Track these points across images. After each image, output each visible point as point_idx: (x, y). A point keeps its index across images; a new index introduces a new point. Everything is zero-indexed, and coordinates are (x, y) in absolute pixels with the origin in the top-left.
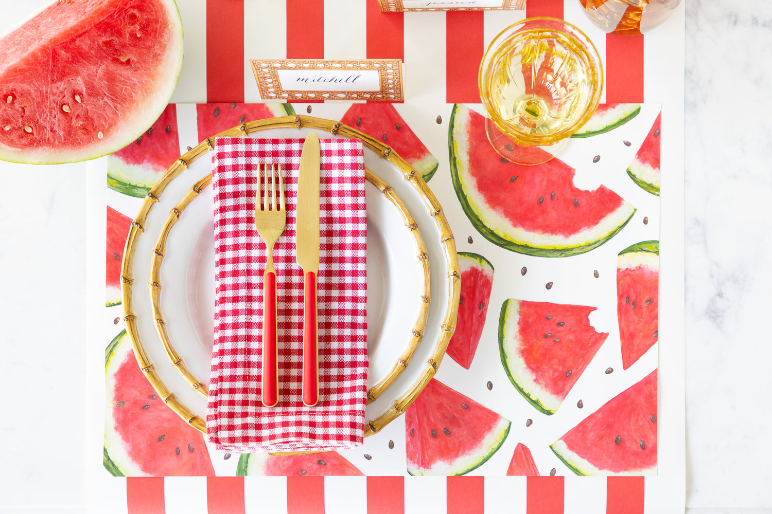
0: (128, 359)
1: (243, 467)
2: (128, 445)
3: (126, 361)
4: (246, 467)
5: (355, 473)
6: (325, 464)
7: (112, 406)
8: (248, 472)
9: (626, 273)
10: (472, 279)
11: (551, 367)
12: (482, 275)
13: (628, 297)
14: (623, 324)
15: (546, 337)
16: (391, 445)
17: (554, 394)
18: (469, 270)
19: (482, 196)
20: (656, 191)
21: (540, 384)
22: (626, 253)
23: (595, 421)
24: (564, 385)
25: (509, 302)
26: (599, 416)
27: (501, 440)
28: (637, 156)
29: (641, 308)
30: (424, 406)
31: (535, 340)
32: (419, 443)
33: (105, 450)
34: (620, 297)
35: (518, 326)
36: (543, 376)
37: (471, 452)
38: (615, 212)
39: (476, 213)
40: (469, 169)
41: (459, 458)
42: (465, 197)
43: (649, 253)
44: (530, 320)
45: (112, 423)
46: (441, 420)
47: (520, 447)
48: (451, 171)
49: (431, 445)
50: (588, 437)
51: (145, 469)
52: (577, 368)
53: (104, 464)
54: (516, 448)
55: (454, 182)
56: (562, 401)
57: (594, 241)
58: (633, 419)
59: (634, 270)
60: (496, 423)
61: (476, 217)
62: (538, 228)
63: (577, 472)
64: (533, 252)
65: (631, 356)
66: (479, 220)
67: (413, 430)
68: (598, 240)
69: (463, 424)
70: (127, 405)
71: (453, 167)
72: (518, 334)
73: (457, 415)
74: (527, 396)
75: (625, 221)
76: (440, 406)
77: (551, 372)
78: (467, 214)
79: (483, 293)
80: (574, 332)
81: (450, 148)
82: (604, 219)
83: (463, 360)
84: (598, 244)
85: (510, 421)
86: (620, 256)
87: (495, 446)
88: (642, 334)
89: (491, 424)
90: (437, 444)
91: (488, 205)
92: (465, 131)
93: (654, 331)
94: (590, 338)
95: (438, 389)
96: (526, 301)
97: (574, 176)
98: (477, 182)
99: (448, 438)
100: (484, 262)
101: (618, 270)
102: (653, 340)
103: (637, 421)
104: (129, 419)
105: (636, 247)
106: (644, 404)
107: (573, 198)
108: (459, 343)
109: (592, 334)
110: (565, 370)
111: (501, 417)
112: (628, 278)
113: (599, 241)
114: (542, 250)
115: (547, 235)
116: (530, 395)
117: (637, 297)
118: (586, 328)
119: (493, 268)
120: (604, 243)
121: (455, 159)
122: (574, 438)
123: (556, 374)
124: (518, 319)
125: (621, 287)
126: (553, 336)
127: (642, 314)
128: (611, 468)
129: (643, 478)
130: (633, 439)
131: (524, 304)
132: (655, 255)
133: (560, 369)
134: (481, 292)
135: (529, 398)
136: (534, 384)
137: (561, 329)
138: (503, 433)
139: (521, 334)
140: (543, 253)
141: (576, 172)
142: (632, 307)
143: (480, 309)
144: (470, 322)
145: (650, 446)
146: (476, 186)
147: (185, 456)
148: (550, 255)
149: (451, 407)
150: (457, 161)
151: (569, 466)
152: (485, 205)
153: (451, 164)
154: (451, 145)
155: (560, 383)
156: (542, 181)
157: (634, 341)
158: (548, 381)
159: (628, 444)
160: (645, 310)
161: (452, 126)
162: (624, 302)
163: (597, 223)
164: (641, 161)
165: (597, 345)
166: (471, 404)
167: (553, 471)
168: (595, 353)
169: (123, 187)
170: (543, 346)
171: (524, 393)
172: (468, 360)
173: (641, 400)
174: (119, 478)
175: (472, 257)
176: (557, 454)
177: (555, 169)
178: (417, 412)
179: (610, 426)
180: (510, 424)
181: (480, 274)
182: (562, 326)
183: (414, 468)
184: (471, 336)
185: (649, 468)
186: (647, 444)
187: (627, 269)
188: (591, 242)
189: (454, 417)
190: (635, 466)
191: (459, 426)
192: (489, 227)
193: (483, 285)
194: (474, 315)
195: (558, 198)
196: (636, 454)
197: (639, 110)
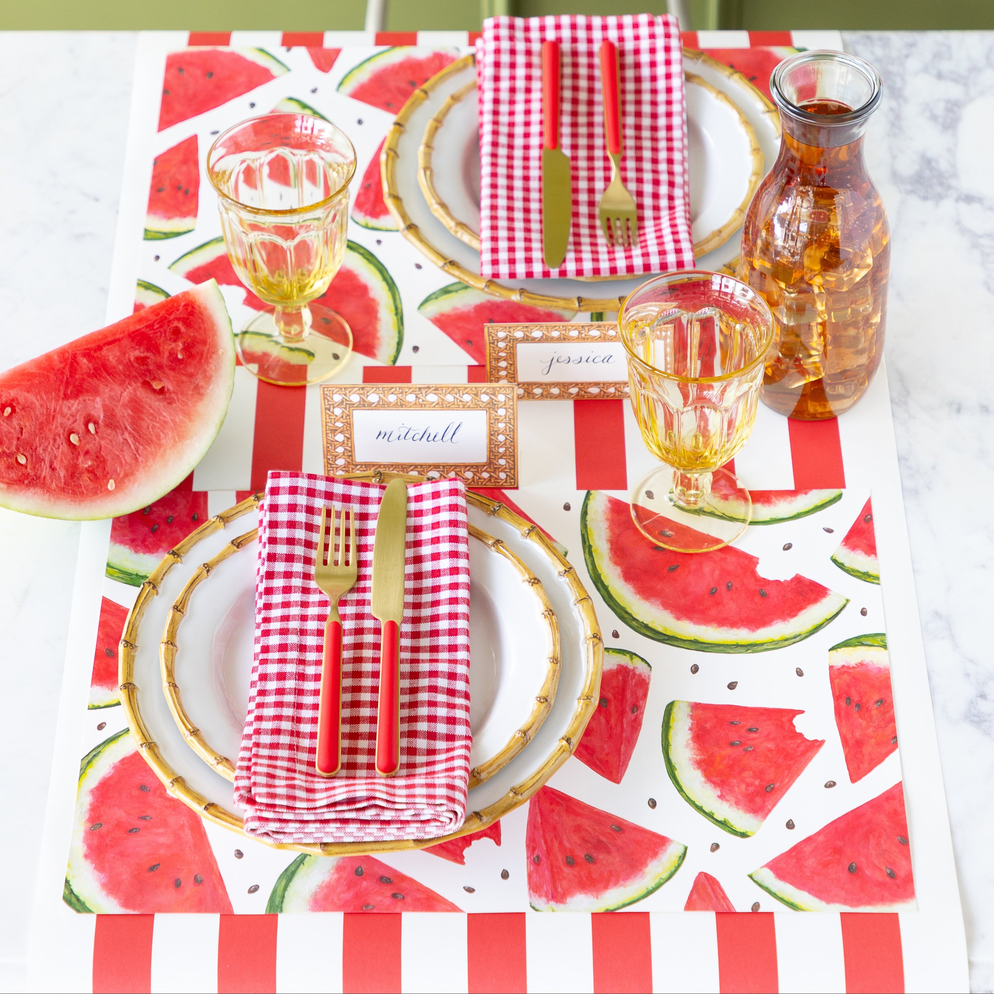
0: (112, 772)
1: (277, 903)
2: (102, 876)
3: (110, 775)
4: (282, 902)
5: (449, 908)
6: (404, 898)
7: (83, 830)
8: (284, 908)
9: (842, 670)
10: (621, 678)
11: (743, 780)
12: (634, 674)
13: (849, 699)
14: (845, 730)
15: (732, 745)
16: (505, 875)
17: (750, 812)
18: (615, 667)
19: (629, 586)
20: (874, 579)
21: (727, 801)
22: (840, 648)
23: (814, 845)
24: (764, 802)
25: (675, 704)
26: (821, 838)
27: (674, 869)
28: (844, 543)
29: (868, 710)
30: (555, 829)
31: (716, 749)
32: (547, 873)
33: (67, 882)
34: (837, 698)
35: (690, 732)
36: (731, 791)
37: (628, 883)
38: (819, 603)
39: (622, 605)
40: (610, 558)
41: (609, 891)
42: (606, 588)
43: (872, 648)
44: (708, 726)
45: (81, 848)
46: (580, 845)
47: (703, 877)
48: (585, 559)
49: (565, 875)
50: (806, 865)
51: (126, 904)
52: (782, 782)
53: (64, 898)
54: (697, 878)
55: (591, 571)
56: (762, 821)
57: (792, 635)
58: (872, 842)
59: (854, 668)
60: (664, 848)
61: (623, 609)
62: (711, 621)
63: (793, 906)
64: (706, 648)
65: (861, 766)
66: (627, 613)
67: (538, 857)
68: (798, 633)
69: (613, 849)
70: (104, 829)
71: (587, 556)
72: (691, 742)
73: (603, 839)
74: (710, 816)
75: (835, 613)
76: (578, 829)
77: (743, 787)
78: (609, 606)
79: (636, 694)
80: (774, 739)
81: (583, 536)
82: (804, 611)
83: (611, 773)
84: (798, 639)
85: (686, 845)
86: (831, 652)
87: (665, 875)
88: (874, 740)
89: (657, 850)
90: (576, 873)
91: (638, 596)
92: (603, 518)
93: (891, 737)
94: (798, 747)
95: (574, 807)
96: (700, 704)
97: (758, 566)
98: (622, 572)
99: (593, 867)
100: (636, 659)
101: (831, 668)
102: (890, 747)
103: (878, 844)
104: (107, 845)
105: (854, 641)
106: (887, 823)
107: (758, 588)
108: (605, 753)
109: (800, 741)
110: (764, 783)
111: (671, 841)
112: (846, 676)
113: (800, 635)
114: (719, 645)
115: (725, 628)
116: (713, 814)
117: (861, 697)
118: (791, 735)
119: (649, 665)
120: (806, 637)
121: (590, 547)
122: (784, 865)
123: (751, 789)
124: (690, 725)
125: (837, 688)
126: (742, 744)
127: (871, 717)
128: (845, 902)
129: (896, 915)
130: (875, 866)
131: (696, 707)
132: (882, 649)
133: (757, 782)
134: (634, 694)
135: (713, 818)
136: (719, 801)
137: (753, 735)
138: (675, 861)
139: (694, 742)
140: (721, 648)
141: (760, 561)
142: (857, 709)
143: (633, 712)
144: (619, 728)
145: (902, 873)
146: (621, 575)
147: (189, 889)
148: (730, 651)
149: (594, 829)
150: (593, 549)
151: (782, 900)
152: (634, 596)
153: (584, 553)
154: (584, 532)
155: (758, 800)
156: (713, 570)
157: (864, 750)
158: (739, 797)
159: (868, 872)
160: (874, 712)
161: (584, 513)
162: (843, 704)
163: (795, 616)
164: (849, 548)
165: (809, 754)
166: (626, 825)
167: (756, 906)
168: (806, 764)
169: (127, 577)
170: (729, 756)
171: (704, 812)
172: (618, 772)
173: (882, 819)
174: (84, 916)
175: (619, 653)
176: (760, 885)
177: (730, 558)
178: (544, 835)
179: (838, 851)
180: (686, 849)
181: (631, 673)
182: (755, 732)
183: (540, 902)
184: (621, 744)
185: (904, 902)
186: (898, 872)
187: (843, 666)
188: (788, 636)
189: (600, 842)
190: (882, 900)
191: (609, 852)
192: (641, 620)
193: (636, 685)
194: (624, 719)
195: (736, 589)
196: (881, 885)
197: (840, 496)
